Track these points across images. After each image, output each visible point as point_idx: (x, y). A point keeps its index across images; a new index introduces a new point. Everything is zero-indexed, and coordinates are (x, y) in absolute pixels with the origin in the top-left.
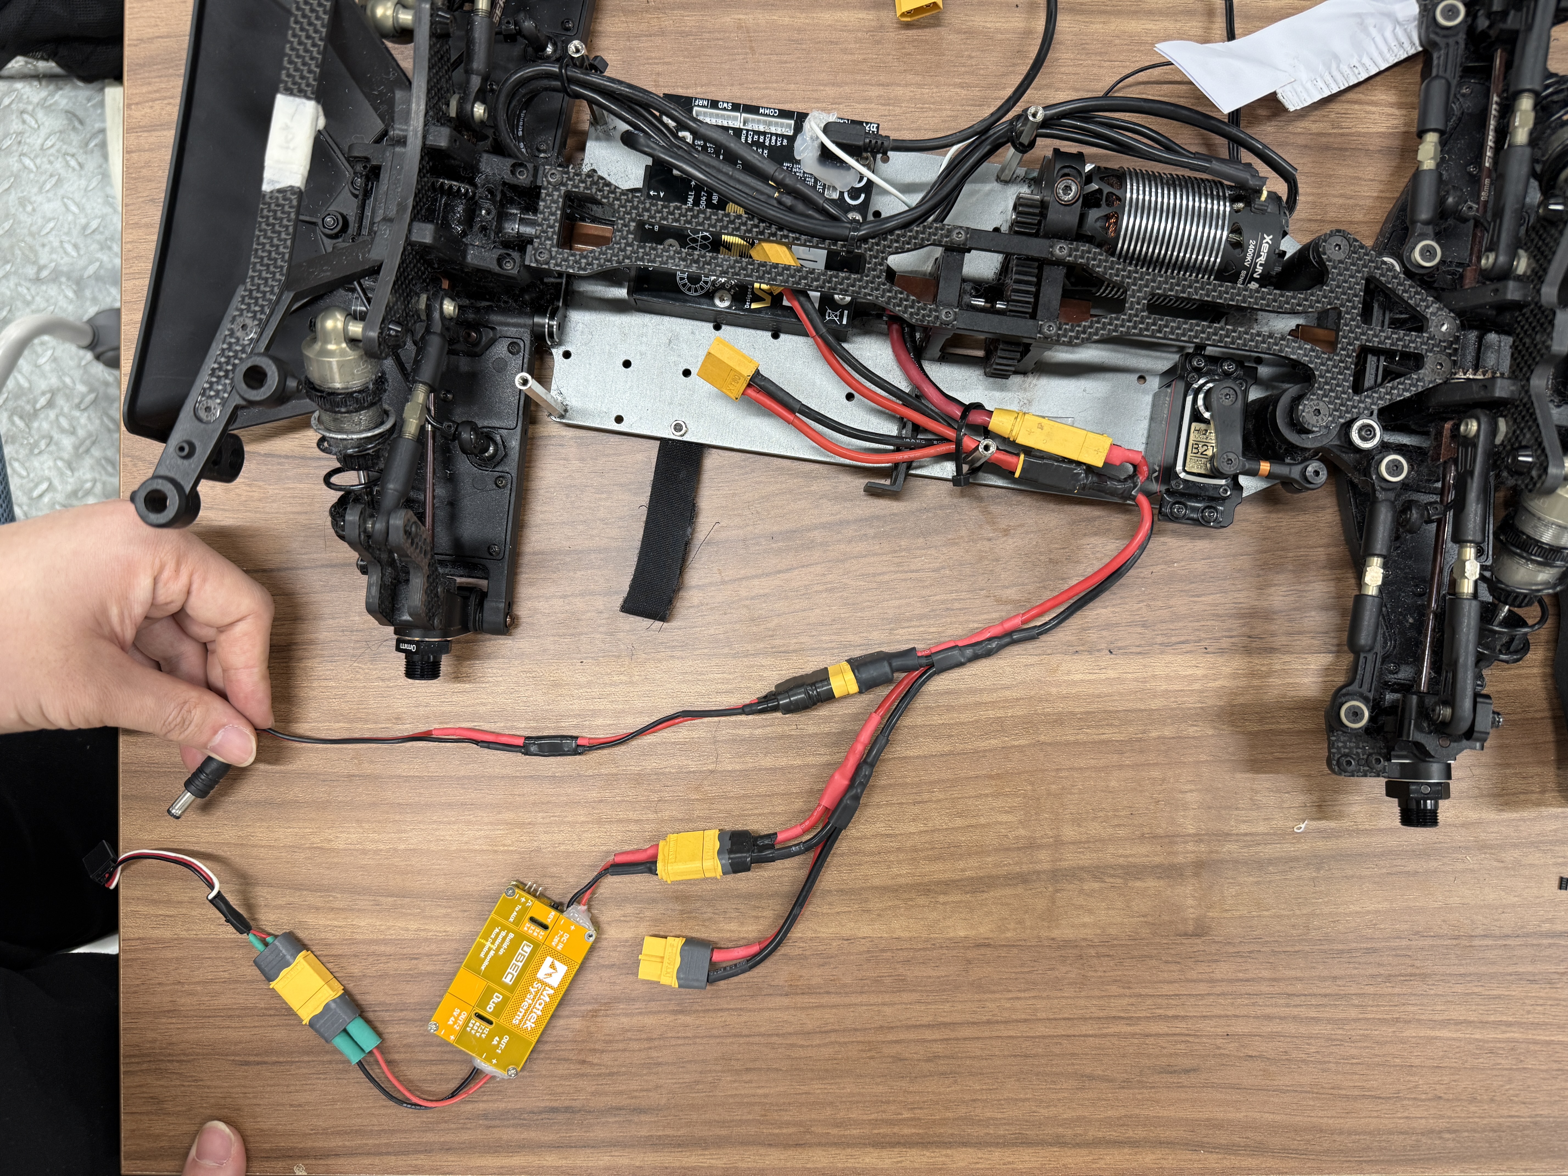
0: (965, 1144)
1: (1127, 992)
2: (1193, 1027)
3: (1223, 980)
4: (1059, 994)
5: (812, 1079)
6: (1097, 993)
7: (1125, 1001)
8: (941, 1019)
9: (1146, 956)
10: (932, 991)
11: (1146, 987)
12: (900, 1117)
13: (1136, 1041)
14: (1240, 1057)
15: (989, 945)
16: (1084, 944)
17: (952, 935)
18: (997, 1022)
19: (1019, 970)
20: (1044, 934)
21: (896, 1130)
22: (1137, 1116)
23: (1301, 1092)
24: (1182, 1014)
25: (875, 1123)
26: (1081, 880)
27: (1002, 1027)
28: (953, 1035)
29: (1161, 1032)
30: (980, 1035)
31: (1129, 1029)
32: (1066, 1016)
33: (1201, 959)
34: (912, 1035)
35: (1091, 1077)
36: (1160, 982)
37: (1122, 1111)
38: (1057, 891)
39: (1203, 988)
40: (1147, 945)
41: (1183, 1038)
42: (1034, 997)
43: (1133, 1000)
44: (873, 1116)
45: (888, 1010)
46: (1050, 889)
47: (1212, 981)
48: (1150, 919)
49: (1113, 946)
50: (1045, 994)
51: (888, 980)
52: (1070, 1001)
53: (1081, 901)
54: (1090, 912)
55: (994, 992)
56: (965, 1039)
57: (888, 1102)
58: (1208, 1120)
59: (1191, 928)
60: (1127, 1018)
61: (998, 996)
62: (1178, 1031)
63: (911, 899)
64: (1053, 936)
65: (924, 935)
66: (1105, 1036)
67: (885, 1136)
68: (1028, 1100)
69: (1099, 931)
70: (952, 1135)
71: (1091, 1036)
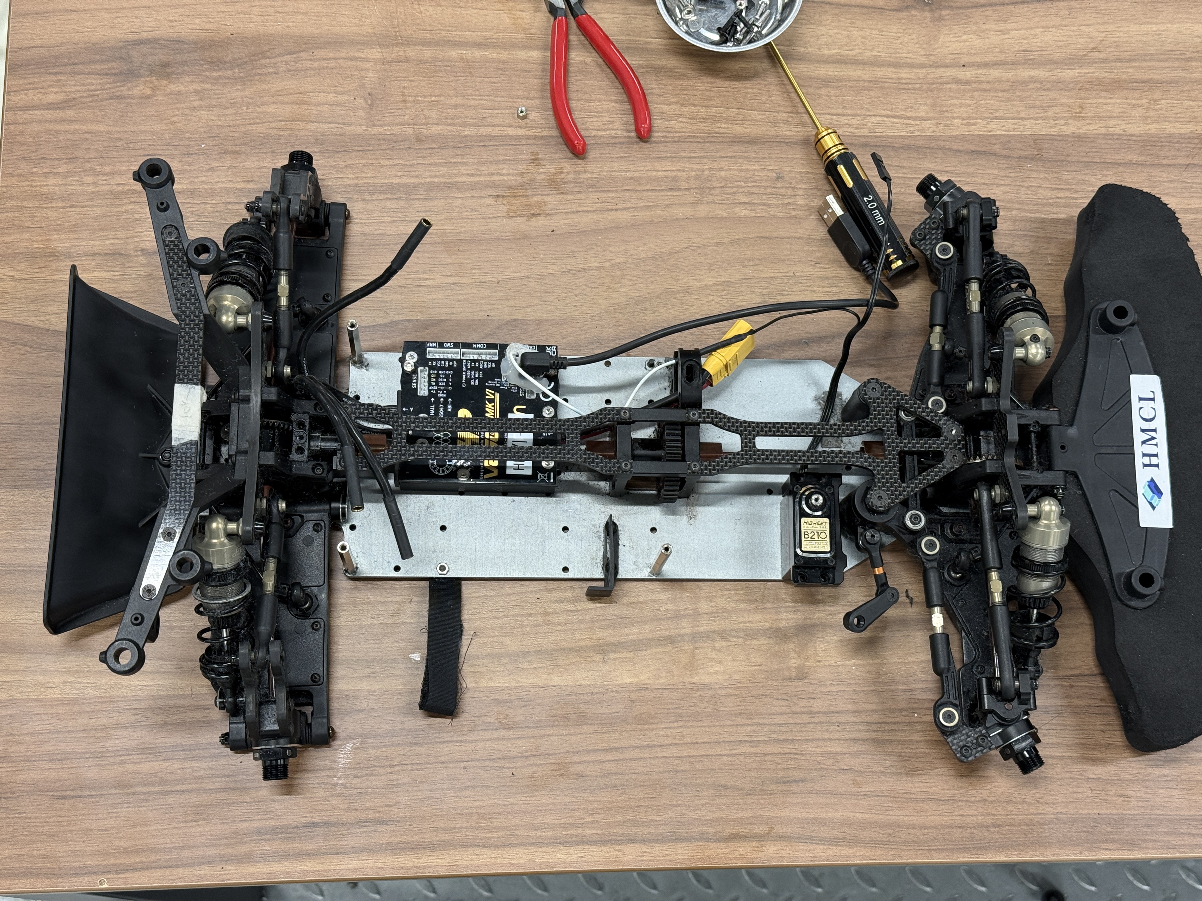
0: (632, 841)
1: (749, 722)
2: (800, 748)
3: (819, 712)
4: (699, 724)
5: (516, 793)
6: (728, 723)
7: (749, 729)
8: (613, 745)
9: (762, 695)
10: (606, 724)
11: (764, 718)
12: (583, 821)
13: (758, 759)
14: (836, 770)
15: (647, 689)
16: (717, 686)
17: (620, 682)
18: (654, 746)
19: (670, 706)
20: (687, 680)
21: (580, 831)
22: (761, 817)
23: (882, 796)
24: (791, 738)
25: (564, 826)
26: (713, 640)
27: (658, 749)
28: (621, 756)
29: (776, 751)
30: (642, 756)
31: (752, 750)
32: (705, 740)
33: (802, 696)
34: (590, 757)
35: (726, 787)
36: (773, 714)
37: (750, 814)
38: (696, 648)
39: (805, 718)
40: (763, 687)
41: (792, 756)
42: (681, 727)
43: (754, 728)
44: (562, 821)
45: (573, 739)
46: (691, 647)
47: (811, 713)
48: (763, 668)
49: (738, 688)
50: (689, 724)
51: (572, 717)
52: (707, 729)
53: (713, 655)
54: (720, 662)
55: (652, 723)
56: (631, 759)
57: (574, 810)
58: (814, 819)
59: (794, 674)
60: (750, 742)
61: (655, 726)
62: (788, 751)
63: (590, 657)
64: (694, 680)
65: (599, 682)
66: (734, 755)
67: (571, 836)
68: (679, 805)
69: (727, 677)
70: (623, 834)
71: (725, 755)
